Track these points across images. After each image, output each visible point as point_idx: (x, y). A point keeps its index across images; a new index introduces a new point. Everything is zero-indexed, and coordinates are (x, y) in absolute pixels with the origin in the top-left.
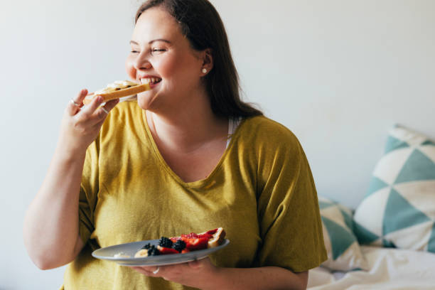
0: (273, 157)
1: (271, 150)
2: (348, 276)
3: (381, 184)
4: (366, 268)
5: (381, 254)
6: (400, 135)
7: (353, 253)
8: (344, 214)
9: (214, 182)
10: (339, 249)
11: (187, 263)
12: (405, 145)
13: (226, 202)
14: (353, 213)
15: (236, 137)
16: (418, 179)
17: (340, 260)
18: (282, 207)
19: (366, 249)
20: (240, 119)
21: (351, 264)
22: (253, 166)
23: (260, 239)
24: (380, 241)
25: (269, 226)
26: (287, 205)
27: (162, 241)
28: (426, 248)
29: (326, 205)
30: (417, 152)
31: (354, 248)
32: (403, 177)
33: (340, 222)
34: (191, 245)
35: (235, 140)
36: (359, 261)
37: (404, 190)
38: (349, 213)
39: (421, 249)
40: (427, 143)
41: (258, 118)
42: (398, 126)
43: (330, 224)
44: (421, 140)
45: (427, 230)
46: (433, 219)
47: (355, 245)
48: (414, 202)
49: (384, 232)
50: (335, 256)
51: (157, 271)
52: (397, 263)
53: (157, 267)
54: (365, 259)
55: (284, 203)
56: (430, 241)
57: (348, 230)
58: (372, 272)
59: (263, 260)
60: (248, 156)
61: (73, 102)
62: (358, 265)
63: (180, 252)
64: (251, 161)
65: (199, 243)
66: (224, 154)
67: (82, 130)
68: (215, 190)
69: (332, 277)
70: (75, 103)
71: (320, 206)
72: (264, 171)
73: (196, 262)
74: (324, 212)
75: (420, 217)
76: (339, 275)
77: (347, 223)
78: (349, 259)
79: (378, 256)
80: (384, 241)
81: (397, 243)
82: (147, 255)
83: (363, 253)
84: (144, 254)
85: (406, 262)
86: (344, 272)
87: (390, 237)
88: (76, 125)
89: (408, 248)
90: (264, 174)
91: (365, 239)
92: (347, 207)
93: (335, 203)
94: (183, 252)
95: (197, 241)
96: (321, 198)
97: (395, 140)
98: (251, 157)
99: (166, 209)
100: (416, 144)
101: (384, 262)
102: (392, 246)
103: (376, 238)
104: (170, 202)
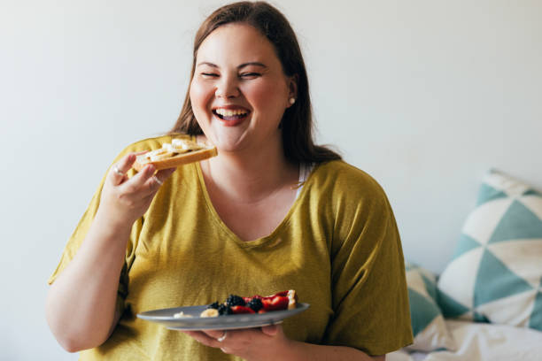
0: (355, 211)
1: (352, 202)
2: (430, 357)
3: (472, 244)
4: (453, 349)
5: (472, 330)
6: (496, 183)
7: (436, 331)
8: (426, 280)
9: (279, 240)
10: (422, 322)
12: (502, 195)
13: (294, 265)
14: (437, 278)
15: (309, 184)
16: (519, 237)
17: (420, 338)
19: (452, 323)
20: (314, 164)
21: (434, 343)
22: (329, 222)
23: (331, 311)
24: (470, 314)
25: (342, 296)
28: (527, 324)
30: (517, 204)
31: (438, 323)
32: (499, 235)
33: (421, 290)
36: (444, 339)
37: (501, 251)
38: (432, 279)
39: (521, 325)
40: (530, 192)
41: (337, 163)
42: (493, 172)
44: (522, 189)
45: (528, 301)
46: (536, 288)
47: (440, 318)
48: (513, 267)
49: (476, 301)
50: (415, 332)
51: (224, 337)
52: (492, 342)
53: (224, 333)
54: (451, 336)
55: (366, 267)
56: (533, 315)
57: (431, 301)
58: (460, 352)
59: (333, 337)
60: (323, 208)
61: (116, 170)
62: (443, 344)
63: (257, 312)
64: (327, 215)
66: (294, 205)
67: (129, 203)
68: (281, 250)
69: (410, 358)
70: (119, 171)
72: (343, 228)
73: (272, 326)
75: (521, 285)
76: (418, 355)
77: (429, 291)
78: (432, 336)
79: (468, 333)
80: (476, 314)
81: (492, 317)
83: (449, 329)
85: (502, 340)
86: (425, 352)
87: (482, 309)
88: (121, 197)
89: (505, 323)
90: (342, 231)
91: (451, 312)
92: (429, 271)
93: (415, 266)
94: (261, 312)
97: (490, 189)
98: (327, 210)
99: (219, 273)
100: (516, 194)
101: (475, 341)
102: (485, 320)
103: (465, 310)
104: (224, 264)
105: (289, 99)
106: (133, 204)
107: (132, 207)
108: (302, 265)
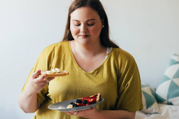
0: (125, 64)
2: (152, 115)
3: (167, 79)
4: (160, 113)
5: (167, 107)
6: (176, 58)
7: (155, 106)
8: (151, 90)
10: (149, 104)
11: (88, 109)
12: (177, 62)
13: (104, 80)
14: (155, 90)
15: (110, 55)
17: (149, 109)
18: (128, 84)
19: (160, 105)
21: (154, 111)
22: (117, 67)
24: (166, 102)
25: (122, 91)
26: (130, 83)
27: (77, 101)
29: (144, 86)
31: (155, 105)
32: (176, 76)
33: (150, 93)
34: (90, 102)
35: (109, 56)
36: (157, 110)
37: (177, 81)
38: (154, 90)
42: (175, 55)
43: (145, 94)
47: (156, 103)
49: (168, 98)
50: (147, 107)
51: (76, 113)
52: (173, 111)
53: (76, 112)
54: (159, 109)
55: (129, 83)
57: (153, 97)
58: (163, 114)
60: (115, 63)
62: (156, 111)
63: (85, 105)
64: (116, 65)
65: (93, 101)
66: (105, 60)
69: (146, 116)
70: (35, 75)
71: (142, 86)
72: (122, 69)
73: (92, 108)
74: (143, 89)
76: (149, 115)
77: (153, 94)
78: (153, 109)
79: (165, 108)
80: (168, 102)
81: (173, 103)
82: (72, 107)
83: (159, 106)
84: (71, 106)
85: (177, 111)
86: (151, 114)
87: (170, 100)
89: (178, 105)
90: (121, 70)
91: (160, 101)
92: (153, 87)
93: (148, 85)
94: (87, 105)
95: (92, 100)
96: (142, 83)
97: (174, 61)
101: (167, 111)
102: (171, 104)
103: (165, 100)
104: (81, 81)
105: (102, 26)
106: (38, 86)
107: (37, 87)
108: (107, 80)
